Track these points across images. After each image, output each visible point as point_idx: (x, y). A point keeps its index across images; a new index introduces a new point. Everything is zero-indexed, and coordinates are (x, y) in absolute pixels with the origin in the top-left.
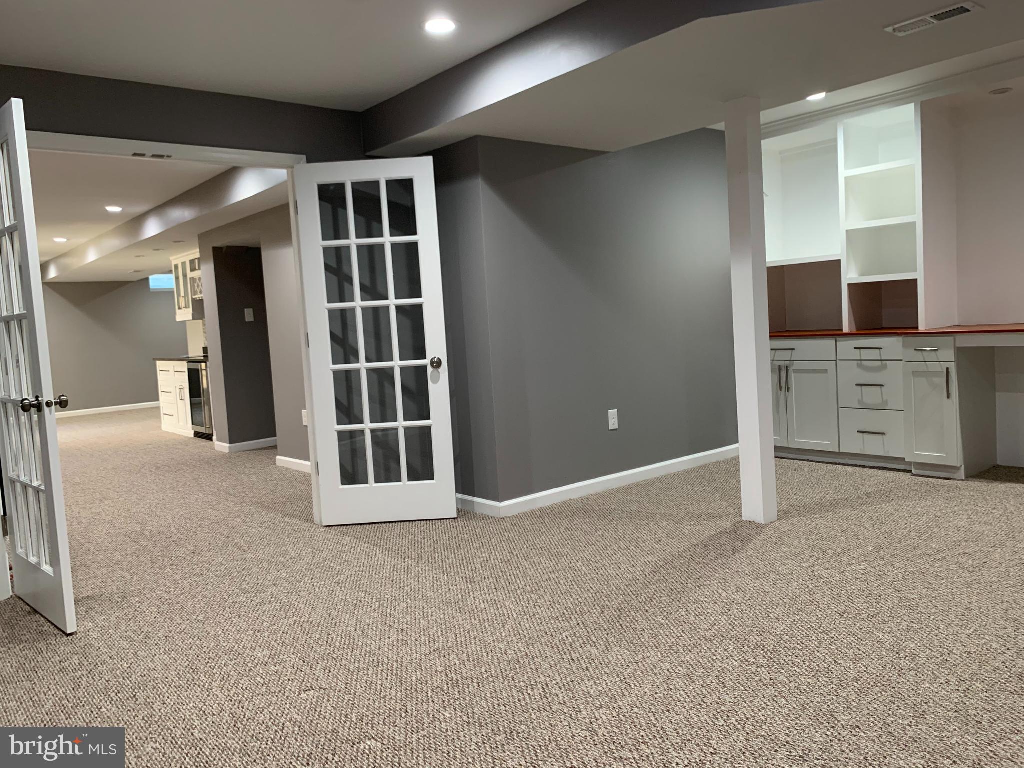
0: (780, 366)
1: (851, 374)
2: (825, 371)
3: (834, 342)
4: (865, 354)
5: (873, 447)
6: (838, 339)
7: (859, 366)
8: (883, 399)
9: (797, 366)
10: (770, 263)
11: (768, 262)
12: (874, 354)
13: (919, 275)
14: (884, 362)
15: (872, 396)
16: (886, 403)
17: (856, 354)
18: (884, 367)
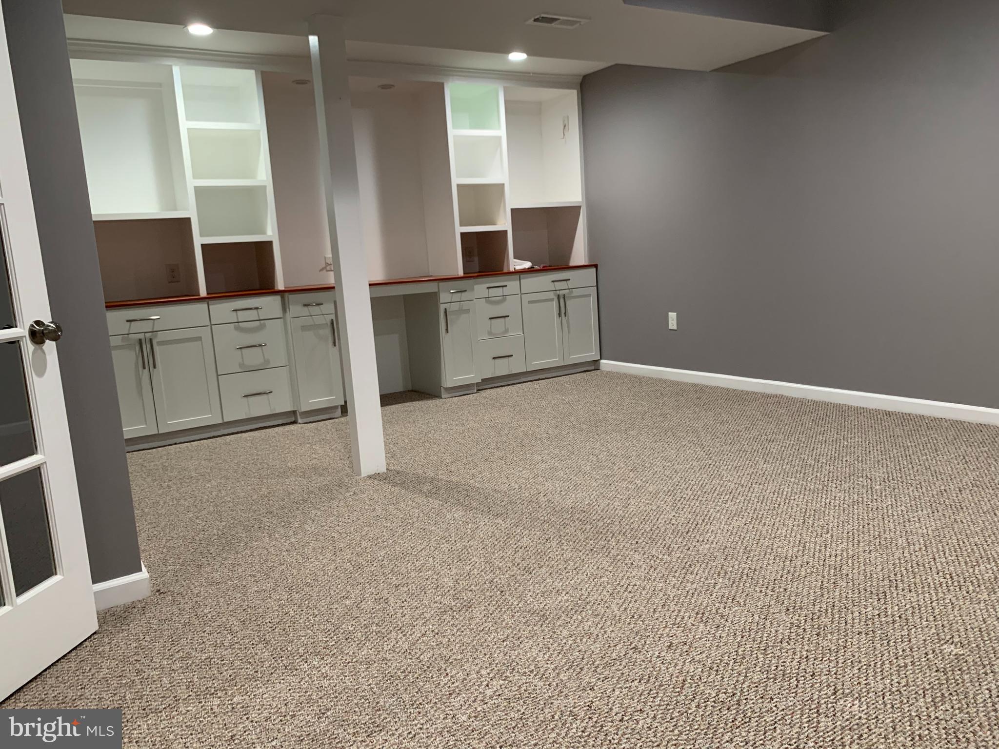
0: (140, 340)
1: (228, 337)
2: (199, 339)
3: (206, 306)
4: (242, 316)
5: (259, 408)
6: (210, 302)
7: (236, 328)
8: (264, 357)
9: (161, 337)
10: (96, 215)
11: (95, 215)
12: (253, 315)
13: (270, 232)
14: (262, 322)
15: (253, 357)
16: (267, 362)
17: (233, 318)
18: (261, 328)
